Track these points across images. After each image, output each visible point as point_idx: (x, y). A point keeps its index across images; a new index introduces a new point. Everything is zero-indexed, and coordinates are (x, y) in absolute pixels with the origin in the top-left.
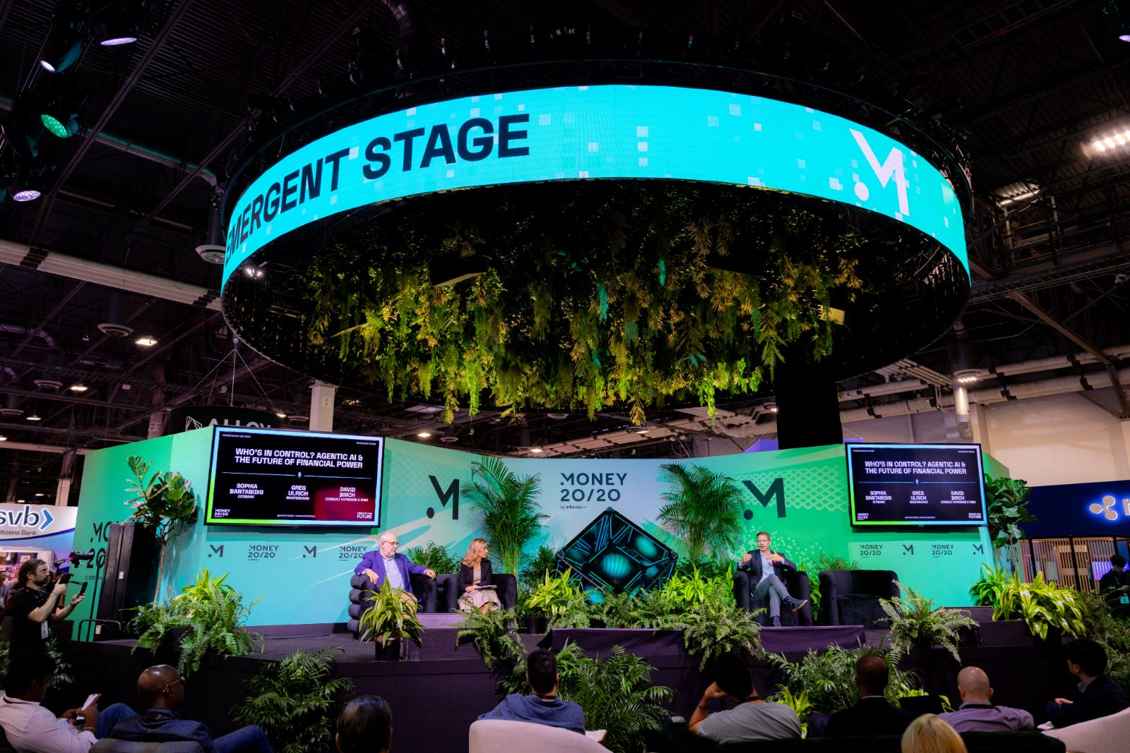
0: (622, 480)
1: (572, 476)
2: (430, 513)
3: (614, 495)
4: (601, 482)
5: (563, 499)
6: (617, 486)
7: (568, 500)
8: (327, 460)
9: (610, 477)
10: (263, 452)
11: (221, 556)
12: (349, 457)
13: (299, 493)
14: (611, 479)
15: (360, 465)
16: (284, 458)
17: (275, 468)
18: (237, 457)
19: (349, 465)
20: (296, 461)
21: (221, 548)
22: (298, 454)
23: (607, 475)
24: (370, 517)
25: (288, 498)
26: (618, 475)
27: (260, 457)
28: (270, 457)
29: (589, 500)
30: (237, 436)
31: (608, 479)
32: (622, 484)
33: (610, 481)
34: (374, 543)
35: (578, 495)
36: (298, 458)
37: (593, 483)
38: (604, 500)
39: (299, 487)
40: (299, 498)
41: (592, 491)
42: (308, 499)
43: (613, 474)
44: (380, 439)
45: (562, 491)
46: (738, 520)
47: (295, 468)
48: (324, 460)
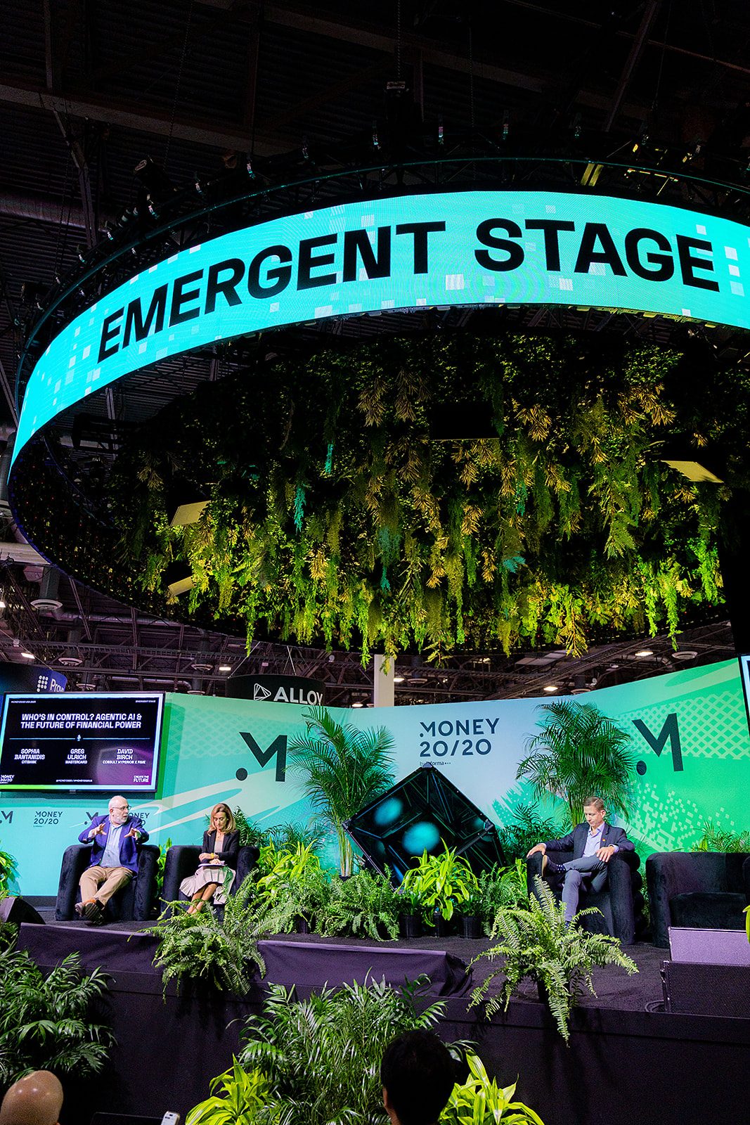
0: (493, 727)
1: (433, 724)
2: (242, 774)
3: (483, 747)
4: (467, 732)
5: (422, 755)
6: (487, 734)
7: (429, 755)
8: (105, 721)
9: (478, 724)
10: (46, 717)
11: (10, 822)
12: (127, 717)
13: (77, 757)
14: (479, 727)
15: (139, 725)
16: (65, 721)
17: (56, 732)
18: (23, 723)
19: (128, 725)
20: (76, 724)
21: (11, 814)
22: (78, 716)
23: (475, 721)
24: (147, 781)
25: (67, 762)
26: (488, 720)
27: (43, 721)
28: (52, 721)
29: (452, 754)
30: (24, 702)
31: (475, 727)
32: (493, 732)
33: (478, 730)
34: (158, 808)
35: (440, 749)
36: (78, 721)
37: (458, 734)
38: (471, 754)
39: (77, 751)
40: (78, 762)
41: (457, 742)
42: (86, 762)
43: (482, 721)
44: (160, 696)
45: (422, 745)
46: (631, 775)
47: (75, 731)
48: (103, 721)
